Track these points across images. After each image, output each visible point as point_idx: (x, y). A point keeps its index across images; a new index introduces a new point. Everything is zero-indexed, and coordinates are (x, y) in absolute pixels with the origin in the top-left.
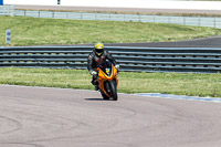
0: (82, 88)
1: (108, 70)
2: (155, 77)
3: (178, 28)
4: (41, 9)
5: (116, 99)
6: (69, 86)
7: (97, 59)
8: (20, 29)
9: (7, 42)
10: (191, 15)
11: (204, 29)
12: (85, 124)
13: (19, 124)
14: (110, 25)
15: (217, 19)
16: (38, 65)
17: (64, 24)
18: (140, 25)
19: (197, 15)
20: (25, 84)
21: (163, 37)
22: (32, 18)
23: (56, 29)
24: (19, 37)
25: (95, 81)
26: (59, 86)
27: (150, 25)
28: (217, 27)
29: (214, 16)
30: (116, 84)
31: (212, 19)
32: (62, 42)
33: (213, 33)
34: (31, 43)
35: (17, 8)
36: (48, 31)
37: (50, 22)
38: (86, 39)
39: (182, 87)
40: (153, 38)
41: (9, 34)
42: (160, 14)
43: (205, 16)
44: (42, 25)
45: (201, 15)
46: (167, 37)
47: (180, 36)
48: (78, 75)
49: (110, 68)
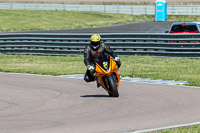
0: (13, 71)
1: (105, 64)
3: (99, 15)
10: (110, 3)
11: (122, 16)
14: (38, 14)
15: (134, 7)
18: (64, 13)
19: (116, 3)
27: (73, 13)
28: (135, 14)
29: (132, 3)
31: (130, 7)
33: (131, 19)
38: (15, 27)
40: (77, 25)
42: (82, 3)
43: (124, 4)
45: (120, 4)
47: (101, 23)
48: (8, 60)
49: (108, 61)
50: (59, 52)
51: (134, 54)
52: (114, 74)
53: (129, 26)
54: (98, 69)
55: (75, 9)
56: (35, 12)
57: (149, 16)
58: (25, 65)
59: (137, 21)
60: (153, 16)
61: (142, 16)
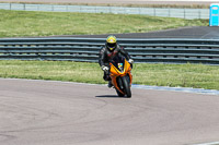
1: (120, 65)
3: (149, 19)
4: (13, 1)
6: (41, 78)
10: (161, 7)
11: (174, 20)
12: (57, 115)
14: (81, 17)
15: (187, 10)
16: (10, 57)
17: (35, 16)
18: (110, 16)
19: (167, 6)
21: (133, 28)
23: (28, 21)
25: (107, 77)
27: (120, 16)
28: (187, 18)
29: (184, 7)
31: (182, 10)
32: (34, 34)
33: (183, 24)
34: (3, 35)
36: (19, 23)
37: (22, 14)
38: (57, 31)
39: (153, 78)
40: (124, 29)
42: (130, 6)
43: (176, 7)
44: (14, 17)
45: (172, 7)
46: (137, 28)
47: (151, 27)
51: (185, 61)
53: (181, 31)
55: (122, 12)
56: (79, 14)
57: (203, 21)
58: (67, 72)
59: (190, 25)
60: (208, 21)
61: (196, 20)
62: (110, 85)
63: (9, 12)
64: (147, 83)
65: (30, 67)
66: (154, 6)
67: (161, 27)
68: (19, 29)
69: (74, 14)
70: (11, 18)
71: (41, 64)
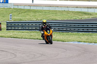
1: (48, 31)
2: (75, 35)
3: (85, 13)
4: (25, 5)
5: (52, 43)
6: (37, 39)
7: (43, 26)
8: (16, 14)
9: (10, 19)
10: (91, 8)
13: (15, 55)
14: (55, 12)
16: (24, 29)
17: (35, 11)
18: (68, 12)
19: (93, 8)
20: (18, 38)
21: (78, 17)
22: (21, 9)
23: (32, 14)
24: (16, 17)
25: (43, 36)
26: (33, 39)
27: (73, 12)
30: (52, 37)
32: (34, 20)
34: (21, 20)
35: (15, 5)
36: (28, 15)
37: (29, 11)
39: (87, 39)
40: (74, 18)
41: (11, 16)
44: (26, 12)
46: (80, 17)
47: (86, 17)
49: (49, 30)
50: (65, 31)
52: (51, 35)
54: (45, 33)
55: (73, 10)
62: (44, 39)
63: (24, 10)
64: (84, 42)
65: (32, 34)
66: (88, 8)
67: (91, 17)
68: (28, 17)
69: (52, 11)
70: (24, 13)
71: (37, 33)
